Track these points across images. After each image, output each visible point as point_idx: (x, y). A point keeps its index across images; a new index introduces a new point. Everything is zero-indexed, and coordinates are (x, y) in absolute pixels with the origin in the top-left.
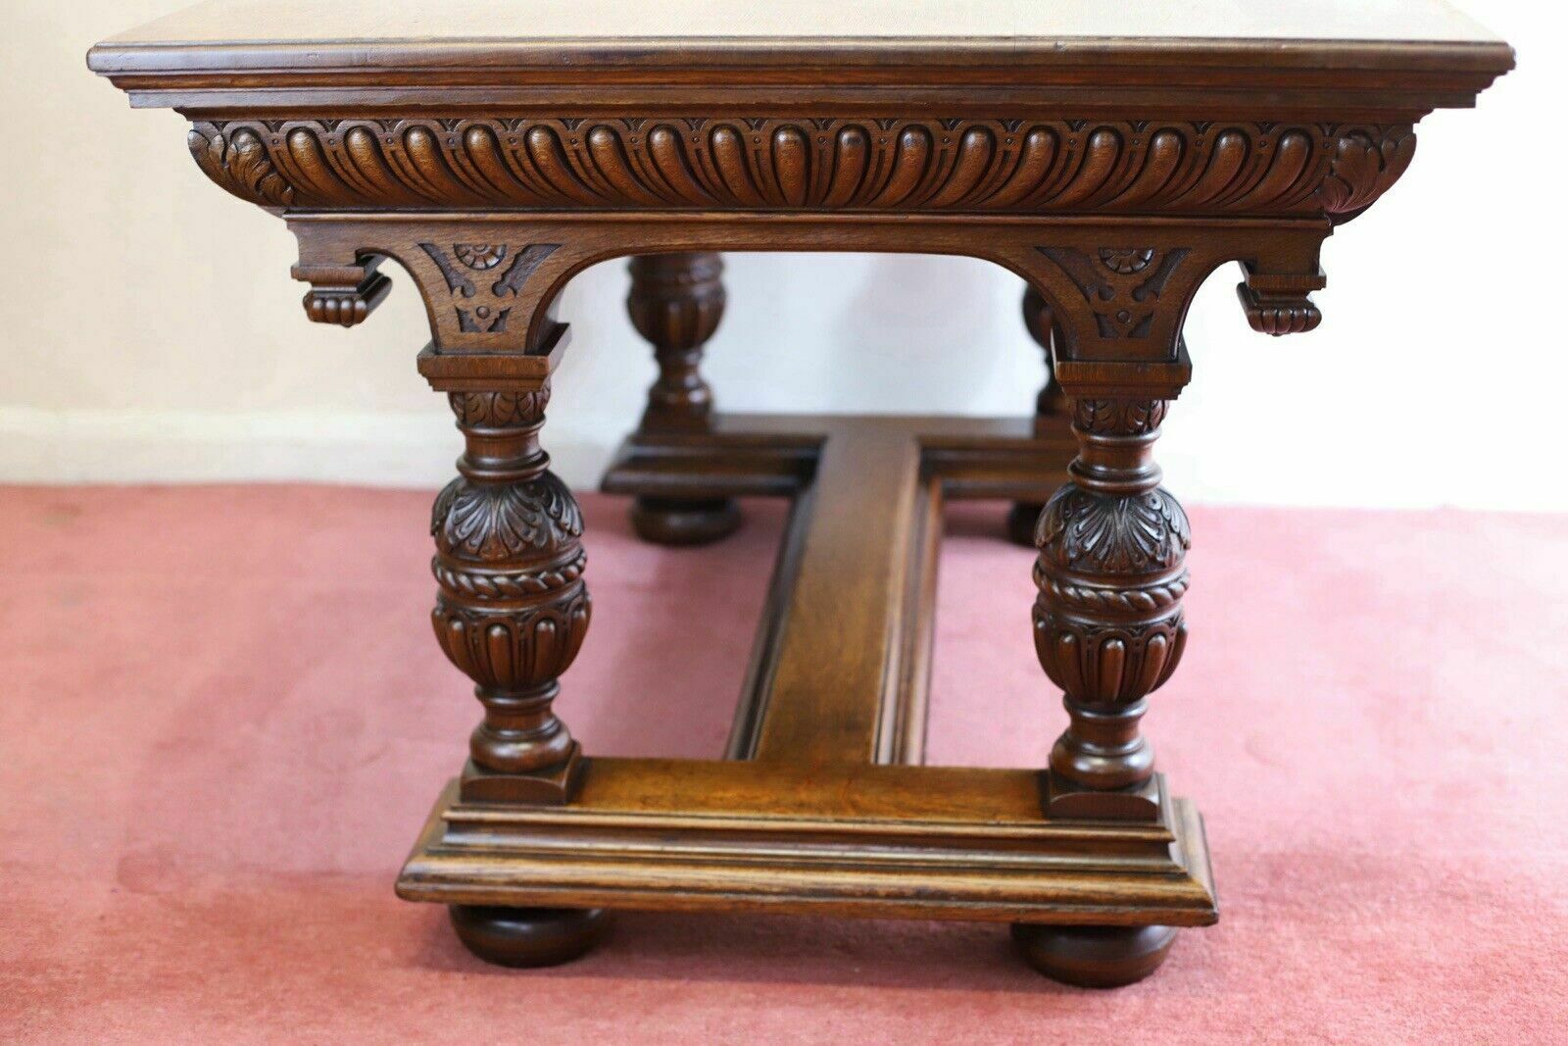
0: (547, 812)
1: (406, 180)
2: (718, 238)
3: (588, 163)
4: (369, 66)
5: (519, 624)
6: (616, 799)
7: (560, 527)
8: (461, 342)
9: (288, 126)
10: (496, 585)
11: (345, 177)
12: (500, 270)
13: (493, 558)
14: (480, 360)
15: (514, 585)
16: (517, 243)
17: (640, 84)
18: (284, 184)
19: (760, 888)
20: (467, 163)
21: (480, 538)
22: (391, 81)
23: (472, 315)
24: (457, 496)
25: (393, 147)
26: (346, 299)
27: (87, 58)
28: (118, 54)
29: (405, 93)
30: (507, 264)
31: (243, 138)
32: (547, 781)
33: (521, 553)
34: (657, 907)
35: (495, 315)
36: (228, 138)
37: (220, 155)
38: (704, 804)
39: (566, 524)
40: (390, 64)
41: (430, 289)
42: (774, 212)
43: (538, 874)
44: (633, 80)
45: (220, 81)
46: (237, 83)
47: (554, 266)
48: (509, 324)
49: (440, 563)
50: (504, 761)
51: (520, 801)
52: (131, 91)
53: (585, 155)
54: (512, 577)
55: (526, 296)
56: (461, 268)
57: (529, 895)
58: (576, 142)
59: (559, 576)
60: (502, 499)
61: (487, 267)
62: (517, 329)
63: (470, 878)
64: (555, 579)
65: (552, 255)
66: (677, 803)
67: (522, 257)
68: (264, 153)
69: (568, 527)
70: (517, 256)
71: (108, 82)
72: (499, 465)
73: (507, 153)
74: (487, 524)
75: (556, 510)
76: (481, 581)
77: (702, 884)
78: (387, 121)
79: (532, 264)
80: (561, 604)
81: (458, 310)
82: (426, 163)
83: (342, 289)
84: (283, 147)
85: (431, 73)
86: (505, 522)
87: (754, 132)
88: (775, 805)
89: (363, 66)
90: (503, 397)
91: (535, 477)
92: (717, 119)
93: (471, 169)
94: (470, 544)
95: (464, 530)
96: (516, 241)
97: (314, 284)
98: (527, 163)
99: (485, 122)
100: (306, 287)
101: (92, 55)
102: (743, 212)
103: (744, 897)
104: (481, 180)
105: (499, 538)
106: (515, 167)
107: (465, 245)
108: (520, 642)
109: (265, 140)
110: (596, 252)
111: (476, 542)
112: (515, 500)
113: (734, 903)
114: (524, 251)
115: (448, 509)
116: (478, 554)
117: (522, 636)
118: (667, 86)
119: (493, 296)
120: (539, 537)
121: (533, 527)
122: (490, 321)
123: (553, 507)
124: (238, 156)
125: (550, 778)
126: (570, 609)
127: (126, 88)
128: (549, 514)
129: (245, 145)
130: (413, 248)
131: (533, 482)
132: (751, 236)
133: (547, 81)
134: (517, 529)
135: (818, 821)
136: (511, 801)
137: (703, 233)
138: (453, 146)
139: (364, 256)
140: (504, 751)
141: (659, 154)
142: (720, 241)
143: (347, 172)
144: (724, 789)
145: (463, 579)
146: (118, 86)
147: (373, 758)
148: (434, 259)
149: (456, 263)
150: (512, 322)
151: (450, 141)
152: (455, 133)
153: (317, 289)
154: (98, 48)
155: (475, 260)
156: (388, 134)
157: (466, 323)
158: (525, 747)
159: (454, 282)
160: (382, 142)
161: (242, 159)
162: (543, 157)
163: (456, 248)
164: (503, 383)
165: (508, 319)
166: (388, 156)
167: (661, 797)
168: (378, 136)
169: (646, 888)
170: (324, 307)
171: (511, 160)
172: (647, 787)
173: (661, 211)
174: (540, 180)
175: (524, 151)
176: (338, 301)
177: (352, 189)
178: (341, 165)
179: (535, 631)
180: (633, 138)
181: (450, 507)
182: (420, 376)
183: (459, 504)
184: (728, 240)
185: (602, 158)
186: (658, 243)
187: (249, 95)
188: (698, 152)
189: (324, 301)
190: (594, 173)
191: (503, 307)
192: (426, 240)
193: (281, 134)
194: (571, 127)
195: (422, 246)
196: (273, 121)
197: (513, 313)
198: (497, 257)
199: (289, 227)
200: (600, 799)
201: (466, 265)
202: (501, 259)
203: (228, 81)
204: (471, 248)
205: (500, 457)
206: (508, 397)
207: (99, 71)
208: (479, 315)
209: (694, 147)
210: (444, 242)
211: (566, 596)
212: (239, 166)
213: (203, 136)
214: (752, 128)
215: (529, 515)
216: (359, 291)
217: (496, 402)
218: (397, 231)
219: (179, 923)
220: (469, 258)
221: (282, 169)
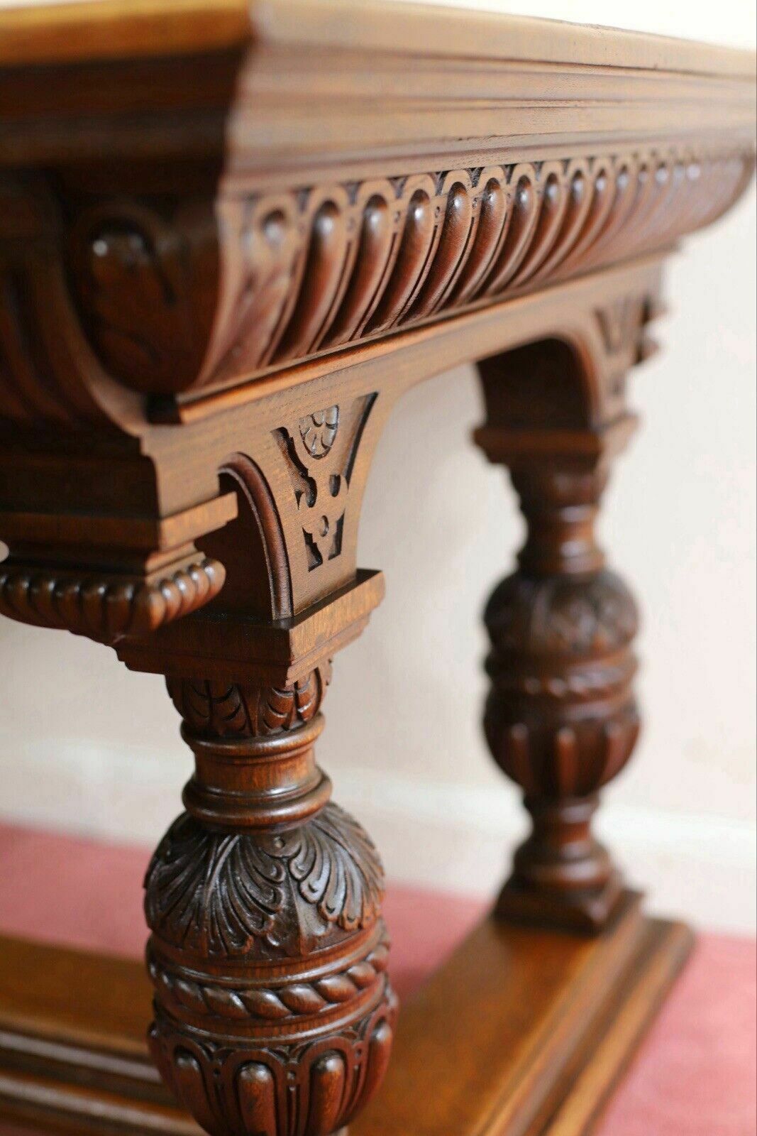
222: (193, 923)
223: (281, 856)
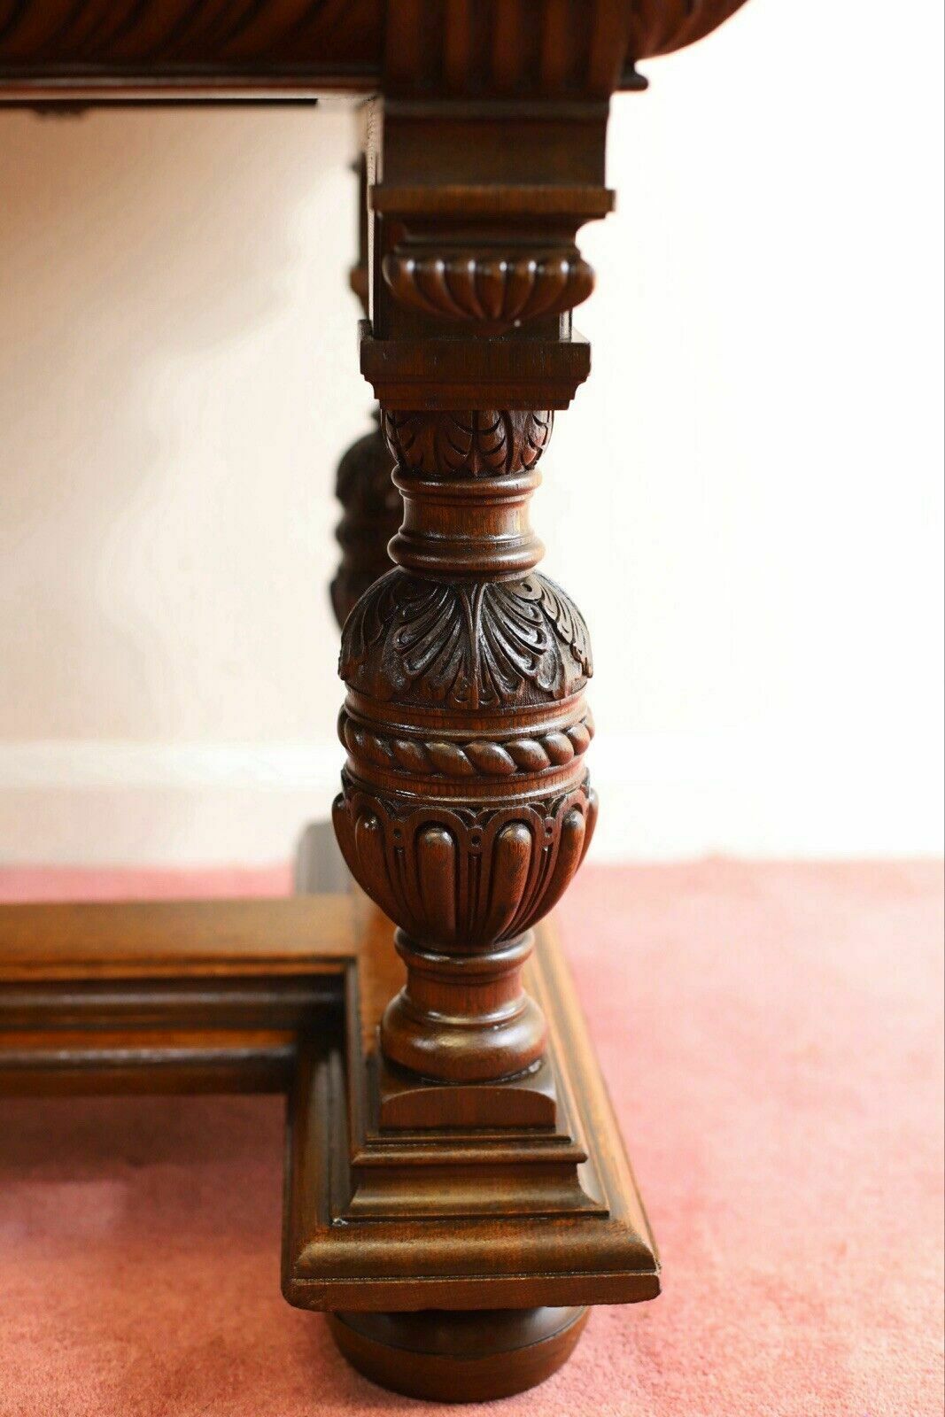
222: (461, 674)
223: (533, 599)
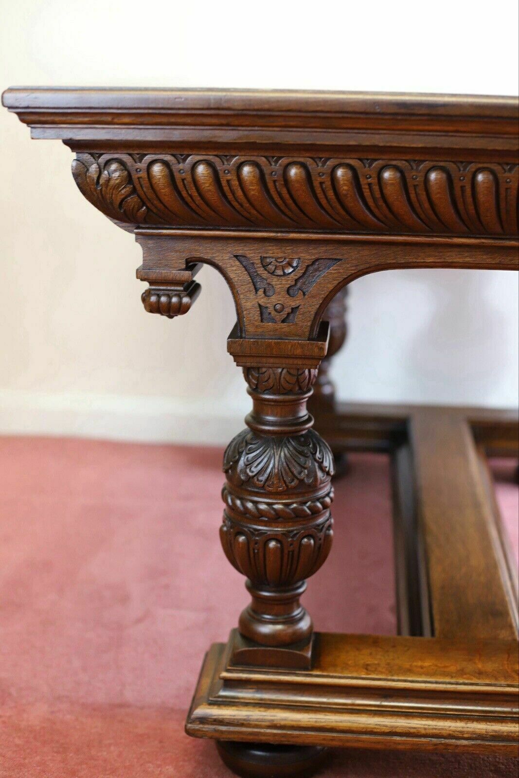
0: (297, 675)
1: (235, 204)
2: (459, 258)
3: (378, 194)
4: (223, 109)
5: (290, 539)
6: (346, 667)
7: (322, 469)
8: (260, 330)
9: (148, 158)
10: (275, 510)
11: (189, 199)
12: (293, 277)
13: (275, 491)
14: (275, 343)
15: (288, 510)
16: (308, 257)
17: (429, 131)
18: (141, 204)
19: (456, 734)
20: (284, 191)
21: (266, 475)
22: (236, 123)
23: (271, 310)
24: (247, 444)
25: (229, 177)
26: (176, 295)
27: (2, 97)
28: (26, 94)
29: (246, 133)
30: (300, 272)
31: (114, 166)
32: (298, 652)
33: (295, 488)
34: (379, 746)
35: (288, 310)
36: (102, 167)
37: (96, 179)
38: (410, 671)
39: (326, 467)
40: (240, 108)
41: (240, 290)
42: (507, 239)
43: (292, 721)
44: (427, 128)
45: (104, 118)
46: (116, 120)
47: (336, 275)
48: (298, 318)
49: (230, 493)
50: (266, 636)
51: (277, 666)
52: (33, 126)
53: (376, 188)
54: (287, 505)
55: (313, 297)
56: (265, 274)
57: (284, 735)
58: (370, 177)
59: (319, 505)
60: (282, 448)
61: (285, 274)
62: (303, 322)
63: (242, 722)
64: (317, 507)
65: (334, 267)
66: (391, 670)
67: (311, 268)
68: (129, 179)
69: (327, 469)
70: (308, 266)
71: (16, 117)
72: (280, 422)
73: (316, 184)
74: (271, 466)
75: (320, 456)
76: (263, 507)
77: (412, 731)
78: (226, 156)
79: (318, 273)
80: (318, 525)
81: (260, 305)
82: (254, 190)
83: (172, 288)
84: (143, 174)
85: (270, 116)
86: (285, 464)
87: (507, 174)
88: (462, 673)
89: (218, 109)
90: (288, 371)
91: (304, 432)
92: (480, 163)
93: (286, 196)
94: (258, 480)
95: (253, 469)
96: (307, 255)
97: (151, 283)
98: (331, 194)
99: (301, 160)
100: (146, 285)
101: (6, 95)
102: (483, 238)
103: (443, 741)
104: (293, 206)
105: (280, 476)
106: (320, 195)
107: (269, 257)
108: (289, 552)
109: (130, 168)
110: (368, 266)
111: (263, 478)
112: (291, 449)
113: (436, 745)
114: (313, 263)
115: (240, 454)
116: (263, 487)
117: (291, 548)
118: (450, 134)
119: (288, 296)
120: (308, 476)
121: (305, 468)
122: (284, 315)
123: (318, 455)
124: (109, 180)
125: (300, 651)
126: (324, 529)
127: (28, 123)
128: (315, 460)
129: (115, 172)
130: (230, 258)
131: (302, 436)
132: (485, 257)
133: (358, 126)
134: (293, 469)
135: (495, 685)
136: (271, 666)
137: (449, 254)
138: (275, 177)
139: (191, 264)
140: (266, 629)
141: (434, 189)
142: (461, 260)
143: (191, 196)
144: (421, 660)
145: (250, 505)
146: (23, 121)
147: (139, 621)
148: (244, 267)
149: (261, 271)
150: (300, 316)
151: (273, 173)
152: (277, 167)
153: (153, 287)
154: (11, 90)
155: (275, 269)
156: (226, 166)
157: (265, 316)
158: (279, 627)
159: (258, 285)
160: (221, 174)
161: (112, 182)
162: (345, 188)
163: (262, 259)
164: (291, 361)
165: (298, 313)
166: (224, 183)
167: (379, 664)
168: (218, 168)
169: (371, 732)
170: (158, 301)
171: (318, 190)
172: (365, 656)
173: (422, 236)
174: (338, 207)
175: (330, 183)
176: (170, 297)
177: (192, 209)
178: (187, 191)
179: (300, 544)
180: (415, 176)
181: (242, 452)
182: (229, 353)
183: (249, 450)
184: (468, 259)
185: (389, 190)
186: (415, 260)
187: (123, 131)
188: (463, 188)
189: (159, 296)
190: (381, 203)
191: (294, 304)
192: (240, 252)
193: (143, 165)
194: (367, 166)
195: (236, 256)
196: (138, 154)
197: (302, 310)
198: (293, 267)
199: (137, 240)
200: (334, 666)
201: (269, 272)
202: (295, 268)
203: (109, 119)
204: (273, 260)
205: (281, 416)
206: (292, 371)
207: (10, 108)
208: (276, 310)
209: (461, 184)
210: (253, 253)
211: (321, 520)
212: (108, 189)
213: (83, 164)
214: (505, 172)
215: (302, 459)
216: (185, 290)
217: (283, 375)
218: (219, 246)
219: (18, 741)
220: (271, 267)
221: (140, 192)
